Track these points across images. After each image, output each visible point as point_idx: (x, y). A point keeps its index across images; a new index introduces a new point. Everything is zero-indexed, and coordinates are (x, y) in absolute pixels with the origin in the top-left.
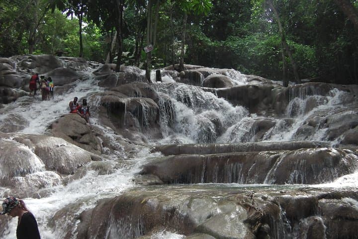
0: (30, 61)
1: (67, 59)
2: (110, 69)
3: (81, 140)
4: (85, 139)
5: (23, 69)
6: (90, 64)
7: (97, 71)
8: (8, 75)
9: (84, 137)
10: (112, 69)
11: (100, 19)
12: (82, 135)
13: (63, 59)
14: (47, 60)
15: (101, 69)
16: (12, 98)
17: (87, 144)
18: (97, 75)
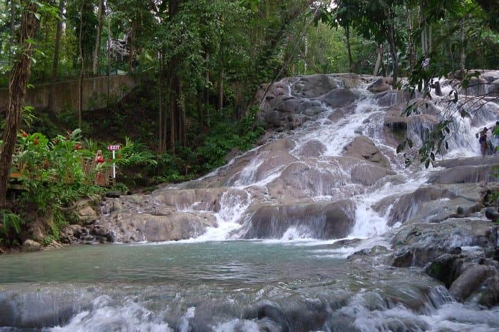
0: (303, 83)
1: (338, 76)
2: (385, 84)
3: (373, 159)
4: (376, 157)
5: (298, 92)
6: (363, 79)
7: (371, 86)
8: (288, 101)
9: (375, 156)
10: (387, 83)
11: (370, 31)
12: (373, 154)
13: (334, 76)
14: (321, 81)
15: (375, 84)
16: (298, 123)
17: (377, 162)
18: (372, 91)
